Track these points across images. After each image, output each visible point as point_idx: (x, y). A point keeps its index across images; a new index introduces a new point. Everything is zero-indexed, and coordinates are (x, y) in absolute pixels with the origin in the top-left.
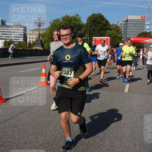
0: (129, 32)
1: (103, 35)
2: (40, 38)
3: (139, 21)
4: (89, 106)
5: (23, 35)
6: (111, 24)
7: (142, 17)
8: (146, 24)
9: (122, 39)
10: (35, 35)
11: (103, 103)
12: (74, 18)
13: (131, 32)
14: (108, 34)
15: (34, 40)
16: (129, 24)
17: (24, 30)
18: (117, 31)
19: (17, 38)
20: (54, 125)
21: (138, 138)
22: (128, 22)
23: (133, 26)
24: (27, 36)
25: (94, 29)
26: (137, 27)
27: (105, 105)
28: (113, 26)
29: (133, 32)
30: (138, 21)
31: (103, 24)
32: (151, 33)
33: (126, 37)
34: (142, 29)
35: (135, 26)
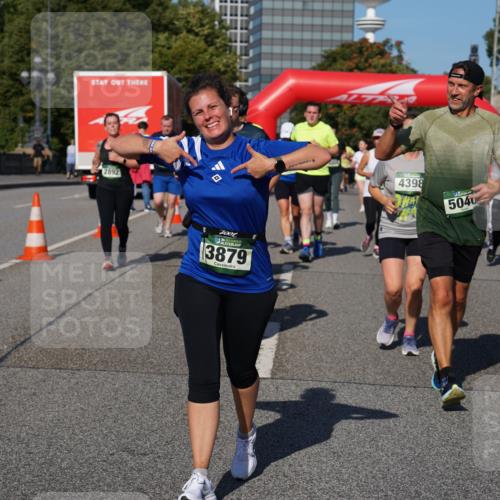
0: (272, 42)
4: (52, 470)
11: (133, 447)
13: (282, 42)
23: (293, 12)
26: (313, 13)
27: (145, 460)
28: (182, 12)
29: (292, 42)
32: (386, 48)
33: (260, 69)
34: (342, 29)
35: (303, 10)
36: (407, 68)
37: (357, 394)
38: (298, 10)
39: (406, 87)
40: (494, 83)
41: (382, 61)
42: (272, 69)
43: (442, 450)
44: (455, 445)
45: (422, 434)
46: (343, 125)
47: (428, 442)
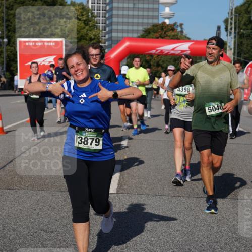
0: (118, 23)
4: (5, 240)
11: (46, 229)
13: (123, 23)
18: (86, 22)
23: (128, 9)
26: (138, 9)
27: (53, 235)
29: (128, 24)
32: (175, 27)
33: (112, 37)
34: (153, 17)
35: (133, 7)
36: (186, 37)
37: (160, 201)
38: (131, 8)
39: (185, 47)
40: (228, 44)
41: (173, 34)
42: (118, 37)
43: (202, 228)
44: (208, 226)
45: (192, 220)
46: (154, 65)
47: (195, 224)
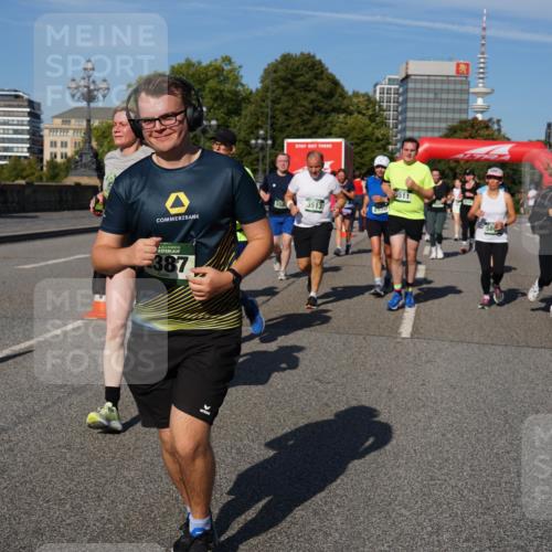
0: (414, 119)
1: (320, 132)
2: (90, 142)
3: (449, 82)
5: (29, 134)
6: (350, 93)
7: (458, 65)
8: (472, 90)
9: (390, 147)
10: (71, 132)
11: (321, 378)
12: (216, 69)
13: (420, 119)
14: (341, 128)
15: (70, 151)
16: (415, 90)
17: (30, 114)
18: (372, 118)
19: (6, 145)
20: (145, 462)
21: (449, 503)
22: (411, 85)
23: (428, 100)
24: (42, 136)
25: (288, 108)
26: (441, 100)
27: (329, 386)
28: (355, 100)
29: (427, 120)
30: (447, 79)
31: (321, 93)
32: (490, 124)
34: (460, 111)
35: (435, 99)
36: (504, 137)
38: (431, 99)
41: (487, 132)
